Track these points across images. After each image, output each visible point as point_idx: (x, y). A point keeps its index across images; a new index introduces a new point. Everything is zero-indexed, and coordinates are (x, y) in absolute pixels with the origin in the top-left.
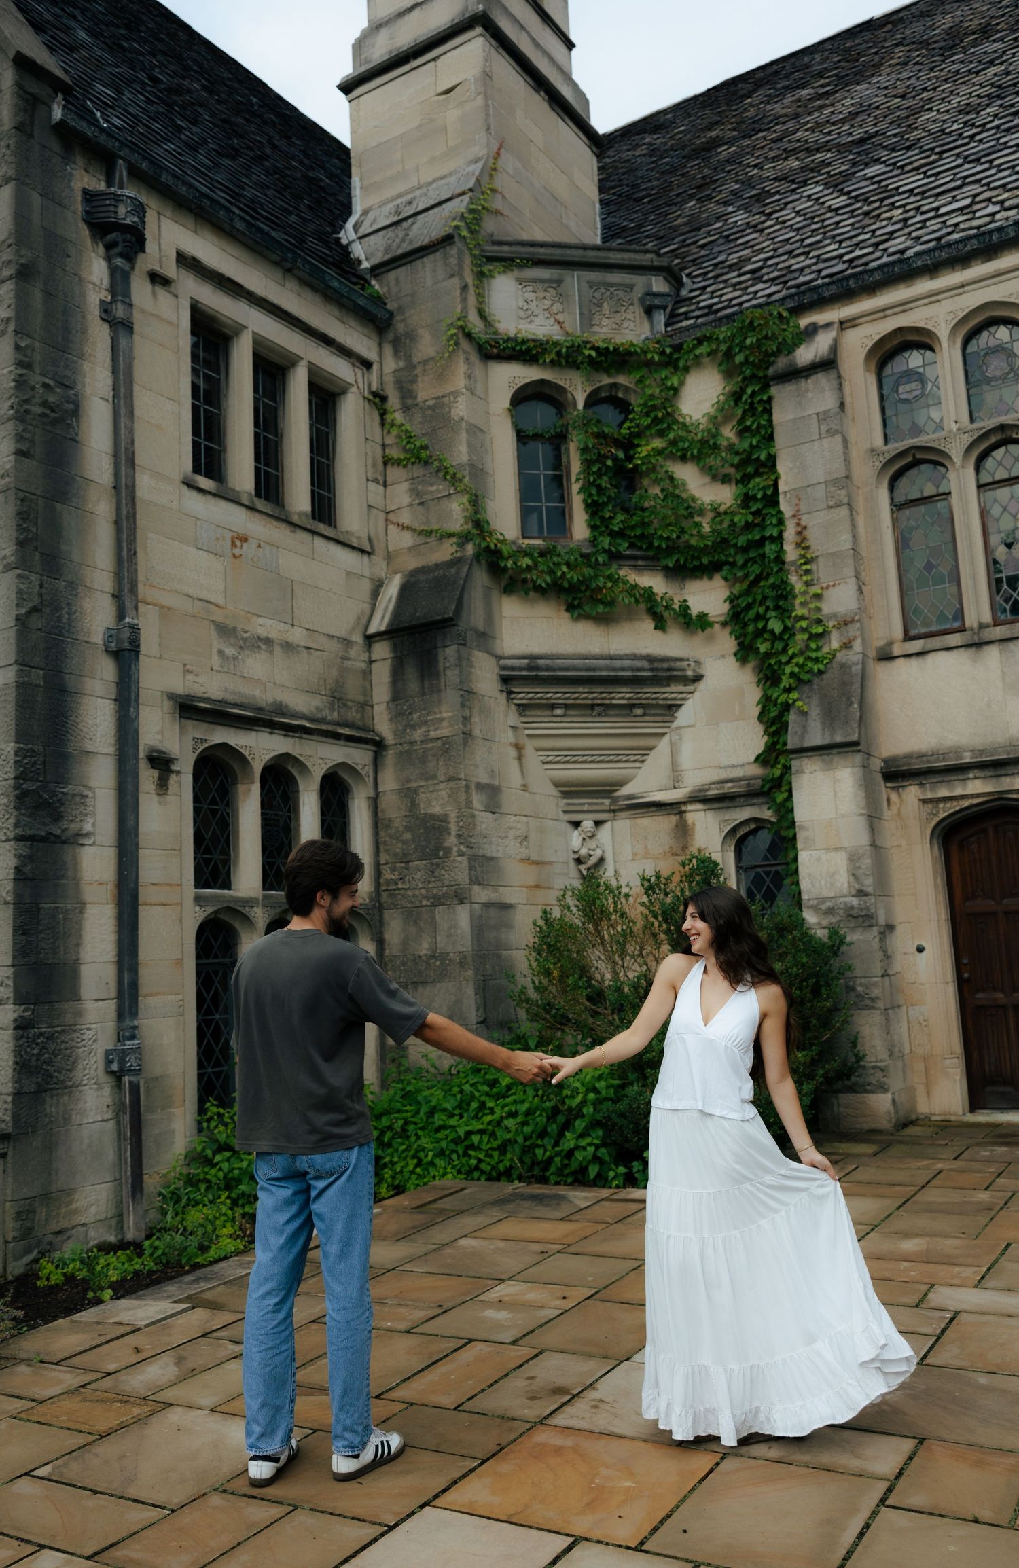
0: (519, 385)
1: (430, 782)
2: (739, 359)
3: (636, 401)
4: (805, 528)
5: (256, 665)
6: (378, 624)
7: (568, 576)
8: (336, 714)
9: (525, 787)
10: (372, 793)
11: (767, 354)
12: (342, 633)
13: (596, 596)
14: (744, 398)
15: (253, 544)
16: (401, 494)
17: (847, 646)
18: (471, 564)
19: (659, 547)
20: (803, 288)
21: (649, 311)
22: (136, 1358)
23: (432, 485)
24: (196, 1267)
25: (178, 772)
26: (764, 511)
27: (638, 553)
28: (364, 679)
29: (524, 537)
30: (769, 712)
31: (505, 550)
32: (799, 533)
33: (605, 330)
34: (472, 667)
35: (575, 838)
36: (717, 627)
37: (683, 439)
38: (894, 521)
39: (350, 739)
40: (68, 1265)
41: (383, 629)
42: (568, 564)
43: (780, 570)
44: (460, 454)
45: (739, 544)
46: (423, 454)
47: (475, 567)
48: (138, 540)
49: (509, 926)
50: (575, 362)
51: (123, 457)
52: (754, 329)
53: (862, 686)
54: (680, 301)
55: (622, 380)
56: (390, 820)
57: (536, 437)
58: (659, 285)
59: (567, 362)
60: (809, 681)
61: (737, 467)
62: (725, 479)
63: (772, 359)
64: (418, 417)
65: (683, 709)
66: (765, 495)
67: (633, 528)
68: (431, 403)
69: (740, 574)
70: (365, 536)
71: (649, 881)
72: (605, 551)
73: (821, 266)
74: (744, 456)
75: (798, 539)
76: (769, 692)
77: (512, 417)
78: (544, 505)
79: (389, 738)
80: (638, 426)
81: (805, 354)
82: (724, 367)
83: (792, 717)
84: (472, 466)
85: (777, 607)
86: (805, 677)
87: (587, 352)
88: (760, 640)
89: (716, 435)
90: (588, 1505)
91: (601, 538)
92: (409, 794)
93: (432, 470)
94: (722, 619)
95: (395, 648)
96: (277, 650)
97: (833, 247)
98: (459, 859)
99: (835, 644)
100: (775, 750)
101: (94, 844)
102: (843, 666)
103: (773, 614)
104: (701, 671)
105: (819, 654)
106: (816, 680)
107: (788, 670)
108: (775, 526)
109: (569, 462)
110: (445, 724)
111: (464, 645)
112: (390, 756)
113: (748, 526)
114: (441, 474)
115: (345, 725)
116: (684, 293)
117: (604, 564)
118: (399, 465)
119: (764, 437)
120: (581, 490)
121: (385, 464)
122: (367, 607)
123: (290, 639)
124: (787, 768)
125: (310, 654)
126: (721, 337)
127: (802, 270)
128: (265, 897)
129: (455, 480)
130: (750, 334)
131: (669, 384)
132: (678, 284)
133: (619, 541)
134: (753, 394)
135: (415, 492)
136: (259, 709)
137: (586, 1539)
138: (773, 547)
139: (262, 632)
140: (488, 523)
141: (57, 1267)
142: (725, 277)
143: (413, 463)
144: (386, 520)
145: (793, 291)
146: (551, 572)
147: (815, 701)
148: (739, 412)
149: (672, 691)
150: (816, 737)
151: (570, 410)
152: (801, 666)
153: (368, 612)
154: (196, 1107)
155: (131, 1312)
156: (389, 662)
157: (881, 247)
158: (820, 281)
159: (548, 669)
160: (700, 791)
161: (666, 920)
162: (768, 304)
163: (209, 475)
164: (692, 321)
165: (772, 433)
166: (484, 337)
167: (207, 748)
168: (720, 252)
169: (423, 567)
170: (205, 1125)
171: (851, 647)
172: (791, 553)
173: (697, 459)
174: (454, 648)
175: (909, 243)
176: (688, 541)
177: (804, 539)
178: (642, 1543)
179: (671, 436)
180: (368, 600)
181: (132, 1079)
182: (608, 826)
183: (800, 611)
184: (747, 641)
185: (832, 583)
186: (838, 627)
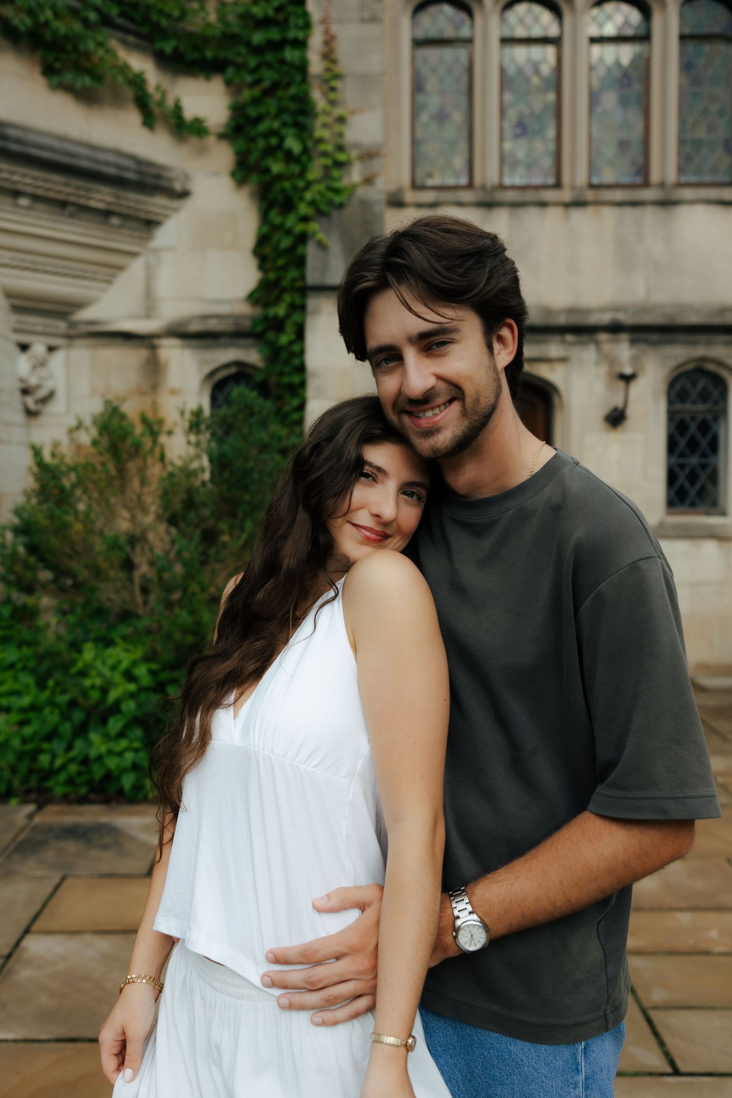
4: (334, 38)
7: (53, 26)
13: (81, 63)
17: (369, 181)
19: (156, 23)
26: (287, 9)
27: (131, 26)
30: (279, 242)
32: (327, 43)
35: (23, 365)
36: (211, 140)
43: (303, 81)
45: (253, 43)
60: (329, 213)
65: (163, 227)
69: (249, 79)
75: (325, 50)
76: (279, 221)
83: (311, 251)
85: (296, 124)
86: (324, 208)
88: (270, 159)
94: (220, 130)
99: (356, 177)
100: (278, 287)
102: (365, 204)
103: (291, 131)
104: (190, 187)
105: (339, 185)
107: (308, 196)
108: (299, 27)
113: (264, 23)
138: (295, 54)
146: (30, 12)
147: (336, 235)
149: (156, 204)
152: (321, 194)
160: (182, 323)
171: (371, 184)
172: (316, 66)
176: (189, 26)
177: (332, 51)
182: (61, 355)
183: (319, 133)
184: (253, 158)
185: (358, 109)
186: (360, 158)
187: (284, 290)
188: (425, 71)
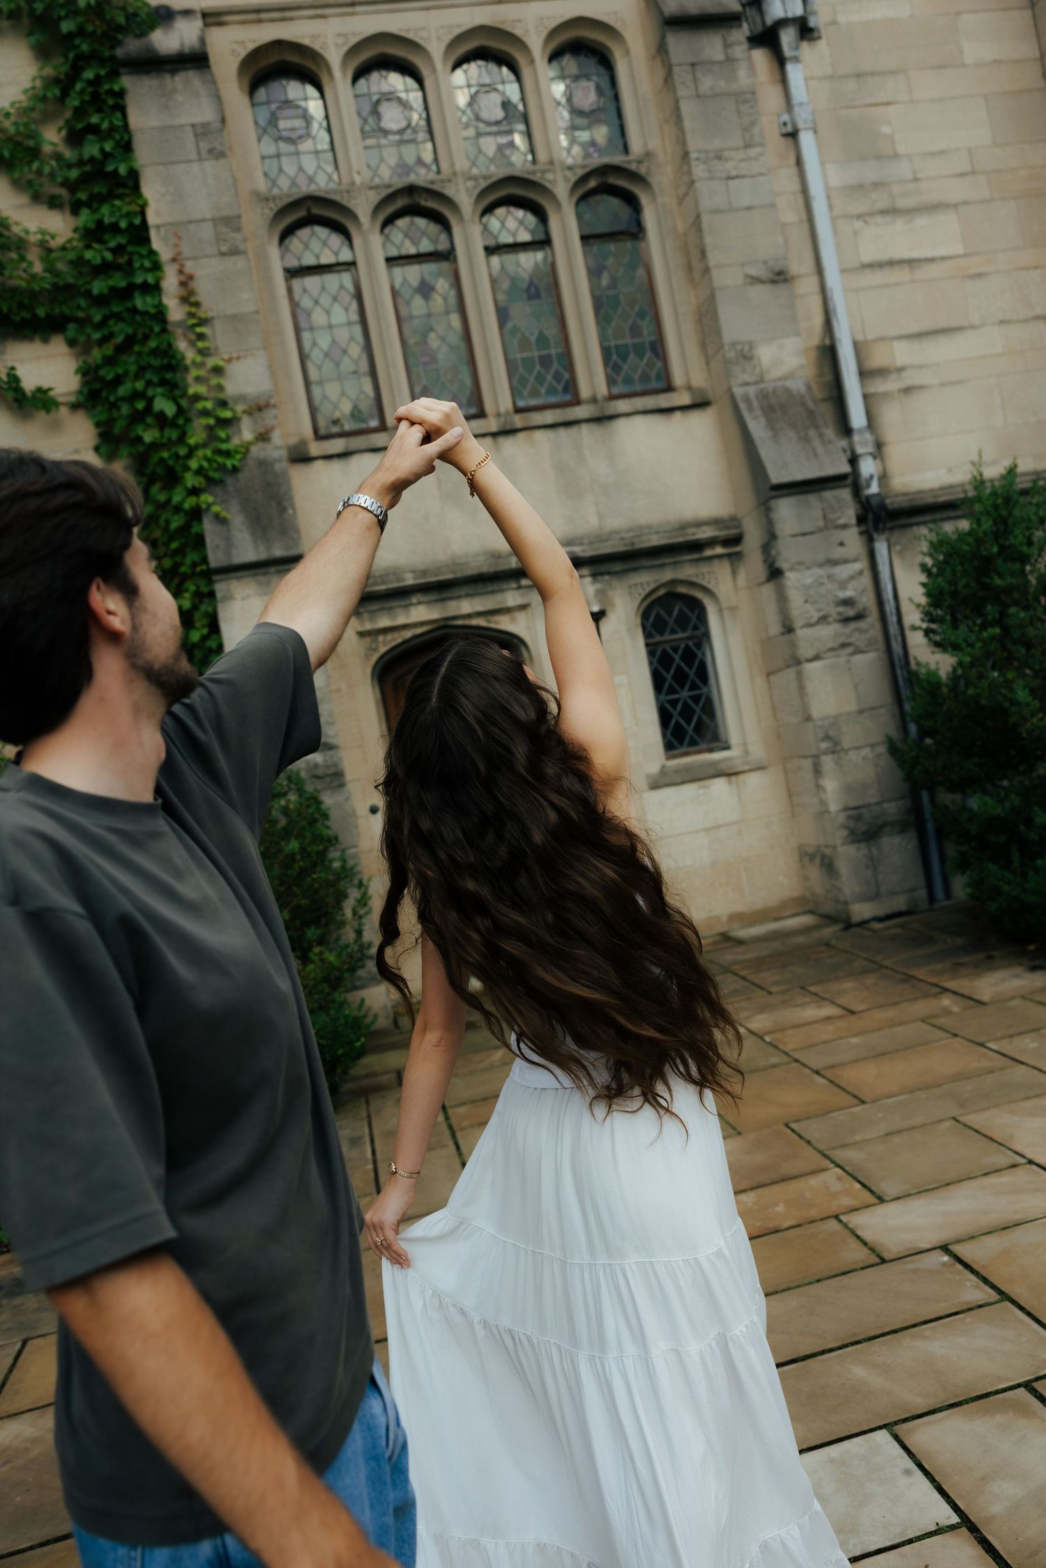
2: (65, 27)
4: (191, 277)
11: (111, 27)
14: (78, 86)
17: (263, 437)
26: (128, 249)
30: (167, 522)
32: (183, 284)
36: (64, 411)
43: (163, 331)
45: (94, 293)
60: (222, 480)
61: (72, 186)
62: (53, 203)
63: (120, 37)
66: (131, 225)
74: (88, 168)
75: (183, 292)
76: (162, 498)
81: (167, 41)
82: (35, 39)
83: (208, 527)
85: (163, 382)
86: (216, 475)
88: (140, 427)
89: (32, 137)
94: (73, 399)
99: (247, 434)
102: (264, 464)
103: (159, 390)
105: (229, 446)
106: (229, 480)
107: (194, 464)
108: (147, 270)
113: (104, 269)
119: (118, 144)
138: (149, 300)
147: (235, 506)
148: (73, 105)
150: (247, 551)
152: (209, 460)
165: (129, 140)
171: (266, 440)
172: (176, 312)
177: (192, 293)
183: (193, 389)
184: (118, 428)
185: (235, 355)
186: (248, 413)
187: (185, 578)
188: (306, 303)
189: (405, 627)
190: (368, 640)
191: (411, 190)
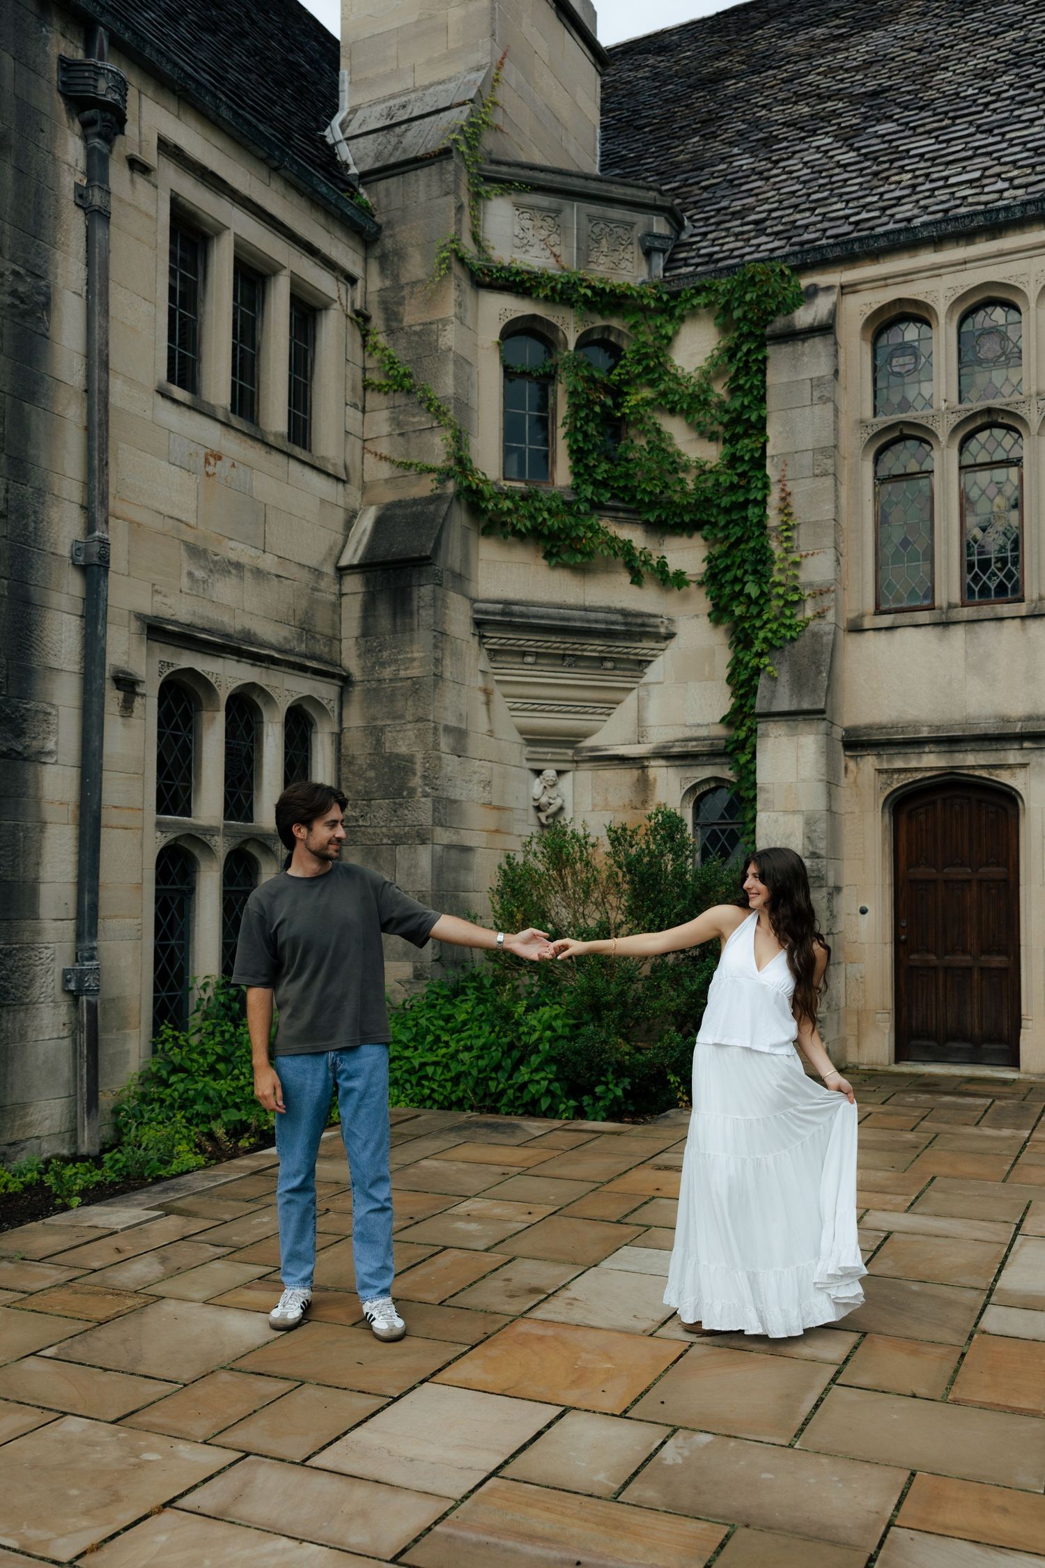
0: (510, 318)
1: (397, 722)
2: (737, 314)
3: (628, 347)
4: (790, 494)
5: (225, 590)
6: (351, 556)
7: (549, 523)
8: (304, 646)
9: (491, 733)
10: (336, 729)
11: (765, 312)
12: (313, 563)
13: (575, 545)
14: (739, 355)
15: (227, 462)
16: (380, 422)
17: (820, 615)
18: (451, 503)
19: (642, 499)
20: (806, 246)
21: (648, 253)
22: (118, 1258)
23: (414, 416)
24: (158, 1180)
25: (144, 695)
26: (750, 474)
27: (620, 505)
28: (334, 612)
29: (505, 479)
30: (739, 674)
31: (487, 490)
32: (783, 499)
33: (601, 268)
34: (446, 608)
35: (537, 786)
36: (693, 586)
37: (674, 392)
38: (876, 495)
39: (317, 672)
40: (25, 1176)
41: (355, 562)
42: (549, 511)
43: (762, 534)
44: (446, 386)
45: (723, 505)
46: (407, 383)
47: (455, 506)
48: (110, 450)
49: (467, 868)
50: (569, 299)
51: (97, 359)
52: (755, 285)
53: (832, 655)
54: (680, 246)
55: (615, 323)
56: (353, 757)
57: (524, 374)
58: (660, 226)
59: (561, 298)
60: (781, 647)
61: (726, 426)
62: (713, 437)
63: (770, 318)
64: (403, 342)
65: (653, 665)
66: (752, 457)
67: (616, 479)
68: (418, 328)
69: (720, 535)
70: (341, 464)
71: (616, 832)
72: (587, 500)
73: (826, 225)
74: (734, 415)
75: (782, 505)
76: (741, 656)
77: (501, 351)
78: (527, 447)
79: (357, 674)
80: (628, 373)
81: (804, 316)
82: (720, 320)
83: (762, 682)
84: (457, 399)
85: (755, 572)
86: (777, 643)
87: (582, 291)
88: (735, 603)
89: (707, 391)
90: (574, 1382)
91: (584, 487)
92: (374, 732)
93: (415, 400)
94: (699, 578)
95: (367, 583)
96: (248, 575)
97: (839, 206)
98: (423, 800)
99: (809, 613)
100: (742, 712)
101: (56, 763)
102: (816, 636)
103: (751, 578)
104: (675, 630)
105: (793, 622)
106: (788, 647)
107: (761, 634)
108: (760, 489)
109: (555, 404)
110: (416, 664)
111: (440, 585)
112: (356, 693)
113: (733, 488)
114: (424, 405)
115: (312, 657)
116: (684, 237)
117: (586, 513)
118: (379, 391)
119: (755, 398)
120: (567, 435)
121: (365, 388)
122: (340, 538)
123: (261, 566)
124: (753, 731)
125: (279, 581)
126: (721, 289)
127: (807, 226)
128: (225, 826)
129: (439, 413)
130: (750, 289)
131: (663, 332)
132: (678, 226)
133: (602, 491)
134: (749, 351)
135: (395, 422)
136: (227, 636)
137: (575, 1408)
138: (756, 510)
139: (233, 556)
140: (470, 461)
141: (14, 1176)
142: (728, 225)
143: (395, 391)
144: (364, 448)
145: (796, 248)
146: (532, 517)
147: (785, 667)
148: (733, 370)
149: (644, 647)
150: (784, 702)
151: (561, 350)
152: (774, 632)
153: (340, 542)
154: (151, 1029)
155: (104, 1218)
156: (360, 597)
157: (888, 212)
158: (824, 242)
159: (522, 615)
160: (664, 747)
161: (629, 871)
162: (771, 259)
163: (182, 385)
164: (691, 269)
165: (765, 394)
166: (477, 264)
167: (173, 672)
168: (724, 197)
169: (400, 501)
170: (160, 1047)
171: (824, 617)
172: (773, 518)
173: (686, 413)
174: (430, 587)
175: (916, 211)
176: (670, 497)
177: (788, 505)
178: (626, 1411)
179: (662, 387)
180: (341, 530)
181: (90, 998)
182: (568, 777)
183: (777, 577)
185: (811, 552)
186: (813, 596)
187: (745, 716)
189: (917, 770)
190: (885, 776)
191: (989, 411)
